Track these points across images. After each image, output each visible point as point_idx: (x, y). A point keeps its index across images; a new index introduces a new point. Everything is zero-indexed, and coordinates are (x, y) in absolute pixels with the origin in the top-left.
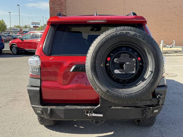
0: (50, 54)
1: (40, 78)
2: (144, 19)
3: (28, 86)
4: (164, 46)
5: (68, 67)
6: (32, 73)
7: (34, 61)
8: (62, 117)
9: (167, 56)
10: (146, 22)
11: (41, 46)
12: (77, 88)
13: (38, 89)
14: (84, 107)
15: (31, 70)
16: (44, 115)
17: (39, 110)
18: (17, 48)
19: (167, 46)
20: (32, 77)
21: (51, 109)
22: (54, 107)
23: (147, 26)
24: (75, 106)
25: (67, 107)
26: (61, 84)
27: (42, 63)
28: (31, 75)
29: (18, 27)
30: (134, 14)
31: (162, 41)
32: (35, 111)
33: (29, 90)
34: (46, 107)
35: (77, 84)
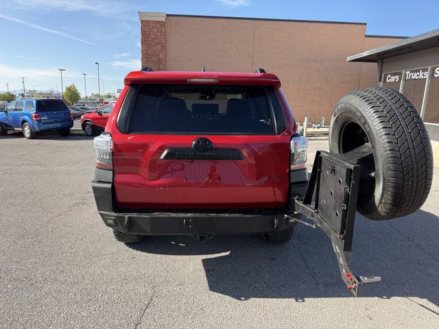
0: (129, 132)
1: (112, 168)
2: (276, 78)
3: (93, 182)
4: (309, 126)
5: (156, 152)
6: (100, 161)
7: (104, 142)
8: (148, 230)
9: (313, 140)
10: (279, 82)
11: (113, 119)
12: (171, 185)
13: (109, 186)
14: (181, 215)
15: (97, 155)
16: (118, 227)
17: (111, 219)
18: (92, 126)
19: (314, 125)
20: (100, 167)
21: (130, 218)
22: (134, 215)
23: (282, 89)
24: (168, 213)
25: (156, 214)
26: (145, 178)
27: (115, 145)
28: (99, 164)
29: (98, 96)
30: (262, 71)
31: (306, 118)
32: (105, 221)
33: (94, 188)
34: (121, 215)
35: (171, 180)
